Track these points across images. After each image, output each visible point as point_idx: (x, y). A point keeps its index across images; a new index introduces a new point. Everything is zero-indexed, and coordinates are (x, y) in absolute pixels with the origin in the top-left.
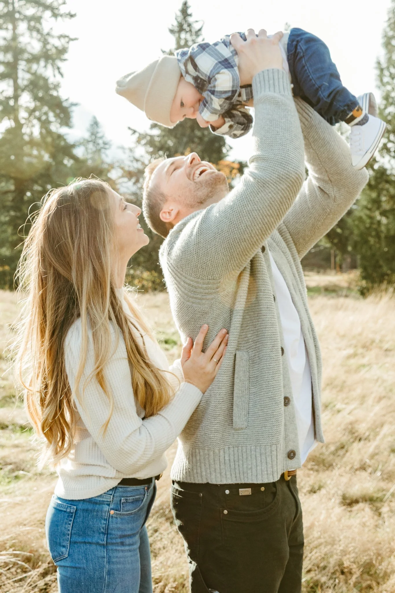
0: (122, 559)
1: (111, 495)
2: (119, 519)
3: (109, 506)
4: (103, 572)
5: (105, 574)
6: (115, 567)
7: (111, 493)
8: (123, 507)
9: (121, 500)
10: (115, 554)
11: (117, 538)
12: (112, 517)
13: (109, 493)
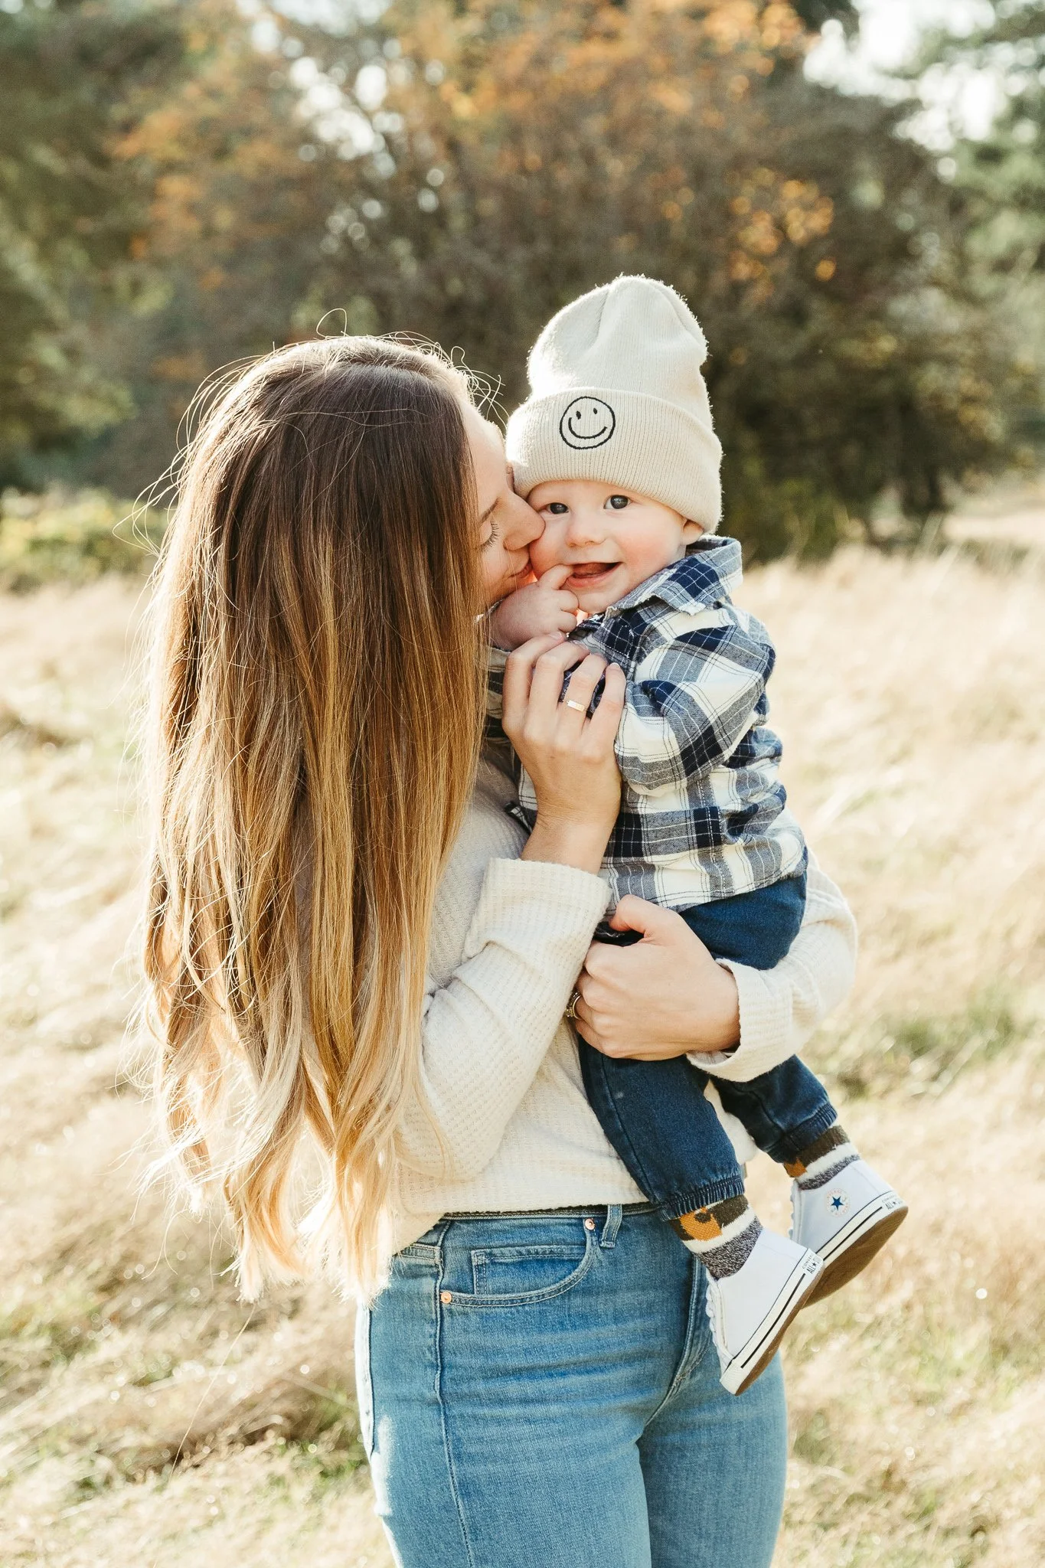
0: (499, 1448)
1: (434, 1244)
2: (473, 1317)
3: (437, 1279)
4: (449, 1488)
5: (453, 1494)
6: (480, 1470)
7: (433, 1238)
8: (480, 1279)
9: (470, 1261)
10: (474, 1431)
11: (471, 1378)
12: (451, 1312)
13: (428, 1240)
